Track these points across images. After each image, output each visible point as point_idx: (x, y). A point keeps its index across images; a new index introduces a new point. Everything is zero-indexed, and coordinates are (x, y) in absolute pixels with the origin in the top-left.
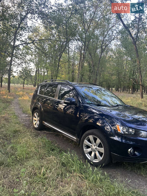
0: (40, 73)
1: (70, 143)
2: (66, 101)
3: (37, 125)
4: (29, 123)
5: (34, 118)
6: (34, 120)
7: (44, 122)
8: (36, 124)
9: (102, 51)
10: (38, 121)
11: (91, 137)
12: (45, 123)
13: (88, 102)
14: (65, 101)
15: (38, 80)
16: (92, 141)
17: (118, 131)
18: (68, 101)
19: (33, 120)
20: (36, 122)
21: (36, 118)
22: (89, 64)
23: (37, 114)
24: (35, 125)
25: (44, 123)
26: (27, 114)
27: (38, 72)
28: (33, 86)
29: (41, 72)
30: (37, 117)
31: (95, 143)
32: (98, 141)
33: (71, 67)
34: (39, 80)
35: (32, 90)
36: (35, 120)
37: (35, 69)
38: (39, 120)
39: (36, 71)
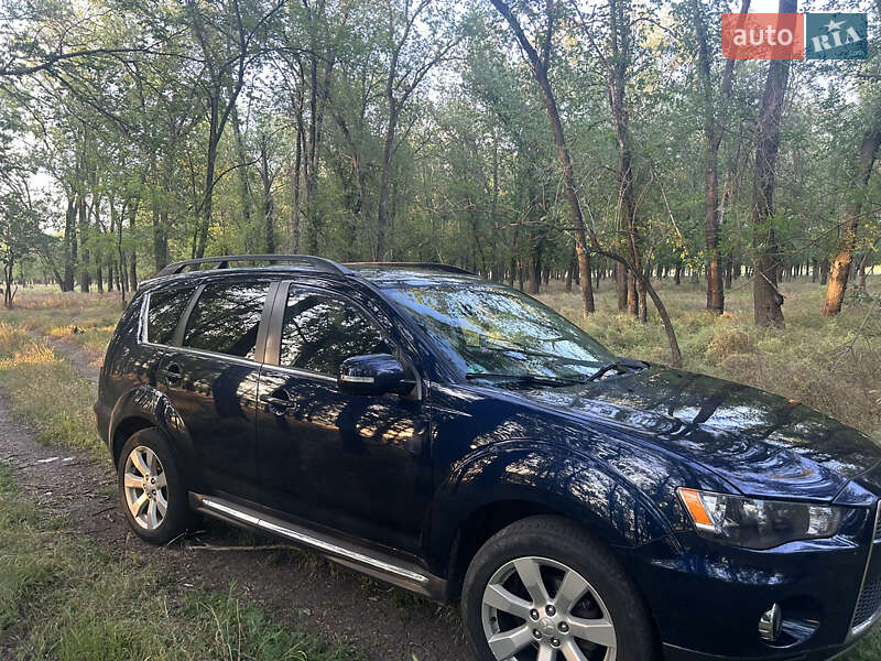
0: (93, 218)
1: (375, 594)
2: (353, 379)
3: (154, 518)
4: (96, 505)
5: (131, 480)
6: (131, 489)
7: (199, 496)
8: (144, 510)
9: (395, 110)
10: (159, 493)
11: (527, 568)
12: (206, 502)
13: (473, 372)
14: (346, 378)
15: (86, 257)
16: (536, 588)
17: (697, 525)
18: (362, 375)
19: (127, 490)
20: (144, 497)
21: (139, 474)
22: (341, 172)
23: (150, 453)
24: (138, 520)
25: (203, 505)
26: (65, 450)
27: (82, 215)
28: (57, 287)
29: (97, 216)
30: (145, 471)
31: (552, 595)
32: (575, 584)
33: (256, 188)
34: (92, 257)
35: (58, 310)
36: (140, 492)
37: (65, 204)
38: (163, 490)
39: (71, 212)
